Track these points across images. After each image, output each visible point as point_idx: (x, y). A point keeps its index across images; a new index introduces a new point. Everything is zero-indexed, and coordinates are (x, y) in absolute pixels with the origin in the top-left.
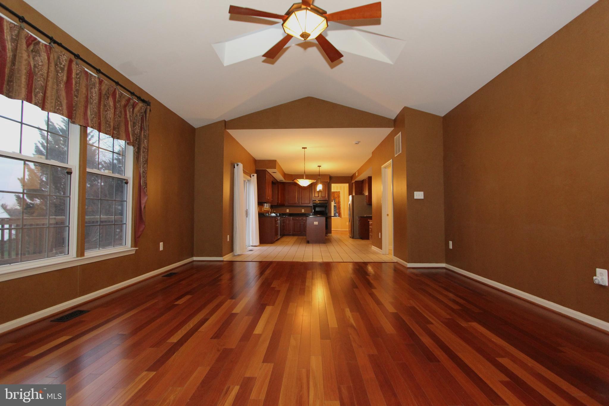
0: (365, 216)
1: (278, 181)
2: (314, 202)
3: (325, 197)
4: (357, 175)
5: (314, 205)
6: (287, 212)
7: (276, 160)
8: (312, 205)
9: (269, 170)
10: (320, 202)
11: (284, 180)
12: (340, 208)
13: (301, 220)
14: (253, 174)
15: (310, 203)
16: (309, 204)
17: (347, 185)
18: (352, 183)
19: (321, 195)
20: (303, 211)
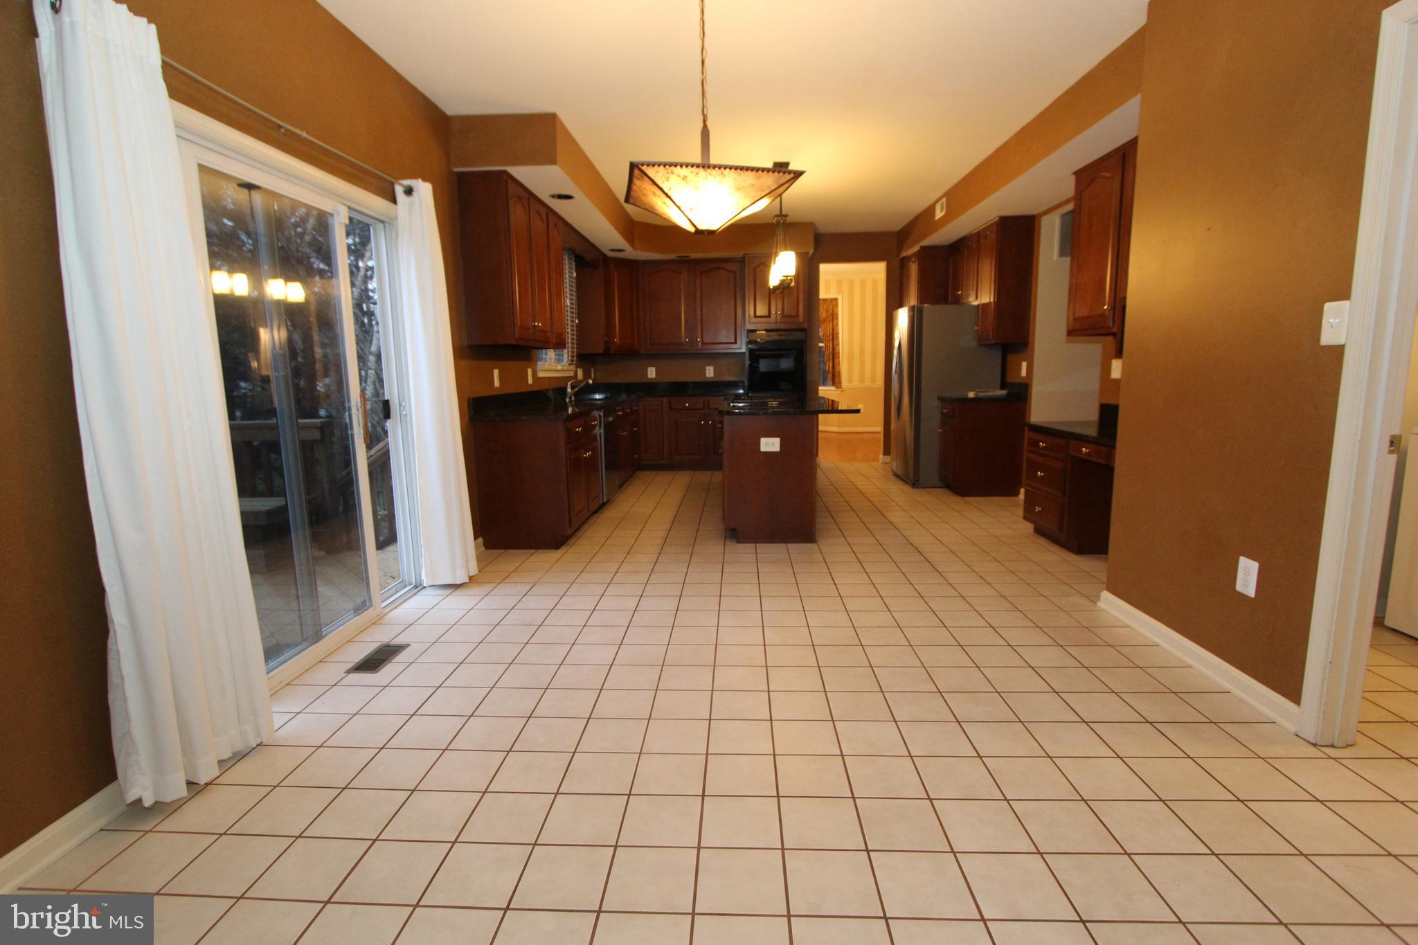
0: (971, 395)
1: (604, 255)
2: (752, 337)
3: (797, 316)
4: (939, 214)
5: (751, 351)
6: (650, 376)
7: (550, 120)
8: (743, 350)
9: (521, 173)
10: (774, 336)
11: (630, 252)
12: (836, 355)
13: (703, 409)
14: (407, 182)
15: (735, 343)
16: (735, 346)
17: (877, 270)
18: (903, 259)
19: (780, 307)
20: (710, 372)
